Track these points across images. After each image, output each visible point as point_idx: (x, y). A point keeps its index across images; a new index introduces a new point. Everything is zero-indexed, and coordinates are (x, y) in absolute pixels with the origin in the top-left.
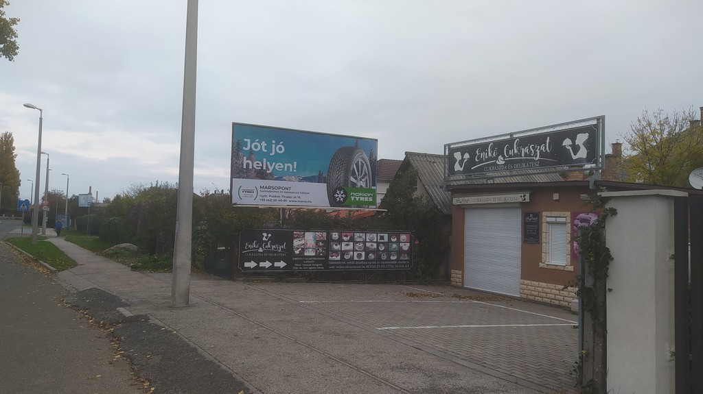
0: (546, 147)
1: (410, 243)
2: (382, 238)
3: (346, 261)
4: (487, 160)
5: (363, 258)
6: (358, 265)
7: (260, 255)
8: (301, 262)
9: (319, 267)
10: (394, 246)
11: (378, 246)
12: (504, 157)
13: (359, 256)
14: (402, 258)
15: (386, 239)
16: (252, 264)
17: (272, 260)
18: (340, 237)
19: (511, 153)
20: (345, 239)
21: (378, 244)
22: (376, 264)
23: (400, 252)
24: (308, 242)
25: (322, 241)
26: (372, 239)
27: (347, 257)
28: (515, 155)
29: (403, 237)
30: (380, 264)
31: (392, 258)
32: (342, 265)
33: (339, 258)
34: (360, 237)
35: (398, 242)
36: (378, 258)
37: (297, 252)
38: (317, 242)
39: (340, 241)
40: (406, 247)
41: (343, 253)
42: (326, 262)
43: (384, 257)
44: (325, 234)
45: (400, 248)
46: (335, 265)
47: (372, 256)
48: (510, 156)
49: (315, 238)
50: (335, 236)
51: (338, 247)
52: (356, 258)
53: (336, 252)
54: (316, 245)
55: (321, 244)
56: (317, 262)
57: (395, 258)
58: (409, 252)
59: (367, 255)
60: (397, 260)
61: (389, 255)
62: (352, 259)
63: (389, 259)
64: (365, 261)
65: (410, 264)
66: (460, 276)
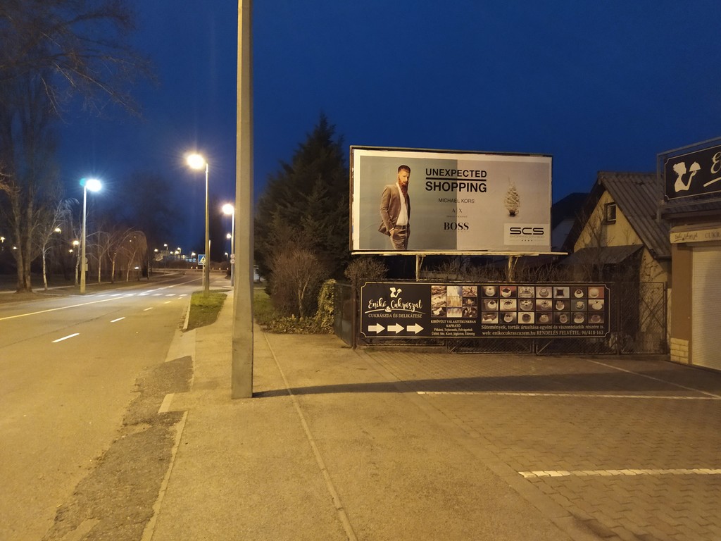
1: (606, 299)
2: (560, 293)
3: (507, 325)
5: (532, 321)
6: (525, 330)
7: (387, 316)
8: (442, 326)
9: (469, 333)
10: (580, 304)
11: (554, 304)
13: (526, 317)
14: (592, 321)
15: (567, 295)
16: (378, 328)
17: (404, 323)
18: (497, 292)
20: (504, 294)
21: (554, 301)
22: (553, 330)
23: (589, 312)
24: (451, 299)
25: (472, 299)
26: (543, 295)
27: (508, 320)
29: (594, 291)
30: (558, 330)
31: (576, 321)
32: (501, 330)
33: (496, 321)
34: (526, 292)
35: (586, 298)
36: (556, 321)
37: (437, 313)
38: (464, 300)
39: (497, 297)
40: (598, 305)
41: (502, 314)
42: (477, 327)
43: (564, 320)
44: (475, 289)
45: (589, 307)
46: (492, 331)
47: (545, 319)
49: (460, 293)
50: (490, 290)
51: (495, 305)
52: (520, 322)
53: (492, 312)
54: (463, 303)
55: (469, 302)
56: (464, 326)
57: (581, 321)
58: (603, 313)
59: (537, 316)
60: (585, 324)
61: (572, 317)
62: (515, 322)
63: (571, 323)
64: (535, 324)
65: (605, 330)
66: (686, 348)
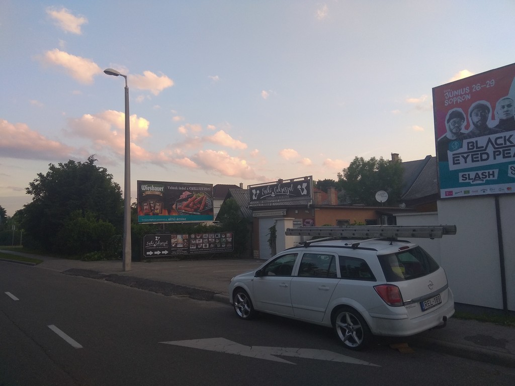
0: (291, 189)
1: (232, 237)
2: (217, 236)
3: (199, 249)
4: (267, 194)
5: (208, 247)
6: (205, 250)
7: (154, 248)
8: (175, 251)
9: (185, 253)
10: (224, 239)
11: (215, 240)
12: (274, 192)
13: (206, 246)
14: (228, 246)
15: (219, 236)
16: (151, 253)
17: (161, 250)
18: (195, 237)
19: (277, 191)
20: (198, 237)
21: (215, 239)
22: (215, 250)
23: (227, 243)
24: (178, 240)
25: (186, 239)
26: (211, 237)
27: (199, 247)
28: (280, 192)
29: (228, 235)
30: (217, 250)
31: (223, 246)
32: (197, 251)
33: (195, 248)
34: (206, 236)
35: (226, 237)
36: (216, 246)
37: (173, 245)
38: (184, 240)
39: (195, 238)
40: (230, 240)
41: (197, 245)
42: (188, 250)
43: (219, 246)
44: (187, 236)
45: (227, 240)
46: (193, 251)
47: (212, 246)
48: (277, 193)
49: (182, 237)
50: (193, 236)
51: (195, 242)
52: (204, 247)
53: (194, 244)
54: (183, 241)
55: (186, 241)
56: (184, 250)
57: (224, 246)
58: (231, 243)
59: (210, 245)
60: (226, 247)
61: (221, 245)
62: (202, 248)
63: (221, 247)
64: (209, 248)
65: (232, 249)
66: (258, 253)
